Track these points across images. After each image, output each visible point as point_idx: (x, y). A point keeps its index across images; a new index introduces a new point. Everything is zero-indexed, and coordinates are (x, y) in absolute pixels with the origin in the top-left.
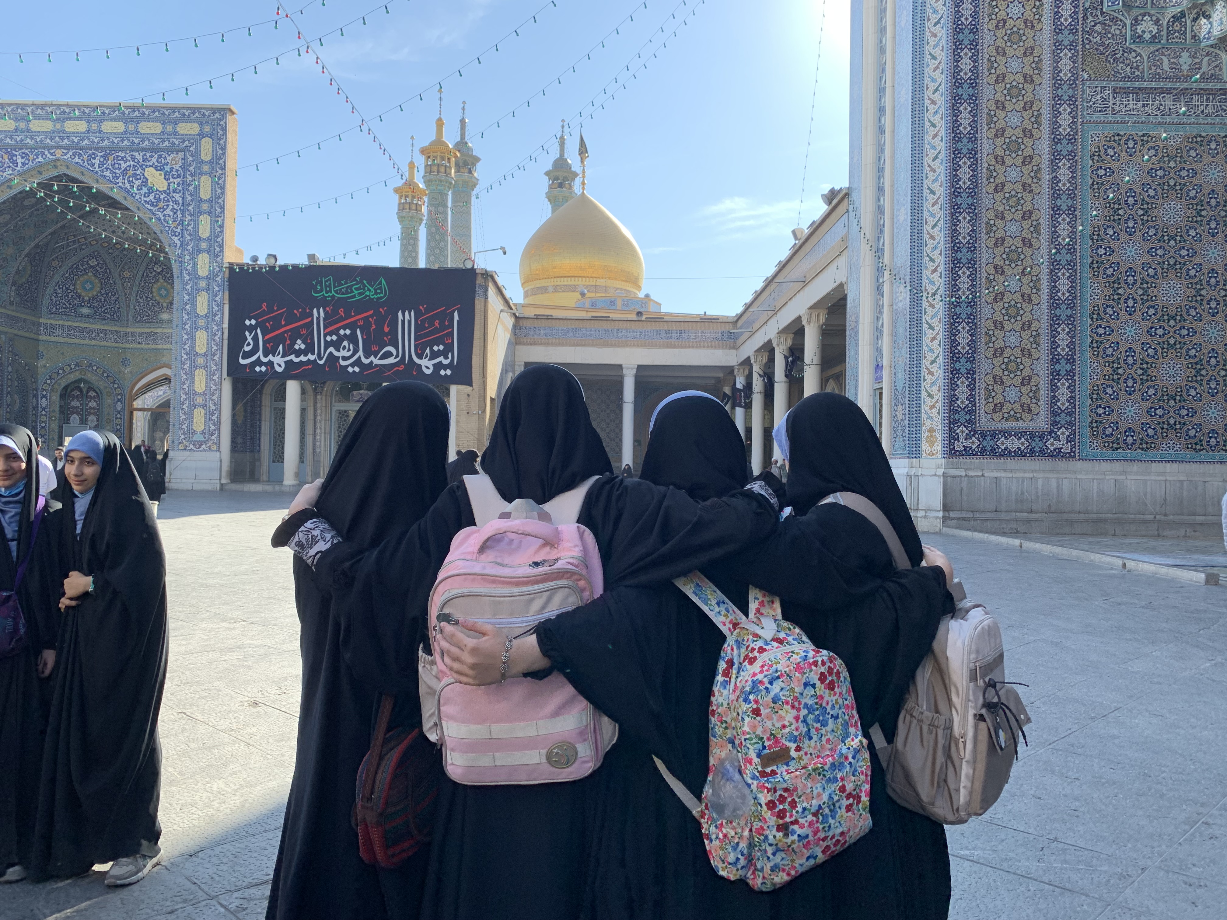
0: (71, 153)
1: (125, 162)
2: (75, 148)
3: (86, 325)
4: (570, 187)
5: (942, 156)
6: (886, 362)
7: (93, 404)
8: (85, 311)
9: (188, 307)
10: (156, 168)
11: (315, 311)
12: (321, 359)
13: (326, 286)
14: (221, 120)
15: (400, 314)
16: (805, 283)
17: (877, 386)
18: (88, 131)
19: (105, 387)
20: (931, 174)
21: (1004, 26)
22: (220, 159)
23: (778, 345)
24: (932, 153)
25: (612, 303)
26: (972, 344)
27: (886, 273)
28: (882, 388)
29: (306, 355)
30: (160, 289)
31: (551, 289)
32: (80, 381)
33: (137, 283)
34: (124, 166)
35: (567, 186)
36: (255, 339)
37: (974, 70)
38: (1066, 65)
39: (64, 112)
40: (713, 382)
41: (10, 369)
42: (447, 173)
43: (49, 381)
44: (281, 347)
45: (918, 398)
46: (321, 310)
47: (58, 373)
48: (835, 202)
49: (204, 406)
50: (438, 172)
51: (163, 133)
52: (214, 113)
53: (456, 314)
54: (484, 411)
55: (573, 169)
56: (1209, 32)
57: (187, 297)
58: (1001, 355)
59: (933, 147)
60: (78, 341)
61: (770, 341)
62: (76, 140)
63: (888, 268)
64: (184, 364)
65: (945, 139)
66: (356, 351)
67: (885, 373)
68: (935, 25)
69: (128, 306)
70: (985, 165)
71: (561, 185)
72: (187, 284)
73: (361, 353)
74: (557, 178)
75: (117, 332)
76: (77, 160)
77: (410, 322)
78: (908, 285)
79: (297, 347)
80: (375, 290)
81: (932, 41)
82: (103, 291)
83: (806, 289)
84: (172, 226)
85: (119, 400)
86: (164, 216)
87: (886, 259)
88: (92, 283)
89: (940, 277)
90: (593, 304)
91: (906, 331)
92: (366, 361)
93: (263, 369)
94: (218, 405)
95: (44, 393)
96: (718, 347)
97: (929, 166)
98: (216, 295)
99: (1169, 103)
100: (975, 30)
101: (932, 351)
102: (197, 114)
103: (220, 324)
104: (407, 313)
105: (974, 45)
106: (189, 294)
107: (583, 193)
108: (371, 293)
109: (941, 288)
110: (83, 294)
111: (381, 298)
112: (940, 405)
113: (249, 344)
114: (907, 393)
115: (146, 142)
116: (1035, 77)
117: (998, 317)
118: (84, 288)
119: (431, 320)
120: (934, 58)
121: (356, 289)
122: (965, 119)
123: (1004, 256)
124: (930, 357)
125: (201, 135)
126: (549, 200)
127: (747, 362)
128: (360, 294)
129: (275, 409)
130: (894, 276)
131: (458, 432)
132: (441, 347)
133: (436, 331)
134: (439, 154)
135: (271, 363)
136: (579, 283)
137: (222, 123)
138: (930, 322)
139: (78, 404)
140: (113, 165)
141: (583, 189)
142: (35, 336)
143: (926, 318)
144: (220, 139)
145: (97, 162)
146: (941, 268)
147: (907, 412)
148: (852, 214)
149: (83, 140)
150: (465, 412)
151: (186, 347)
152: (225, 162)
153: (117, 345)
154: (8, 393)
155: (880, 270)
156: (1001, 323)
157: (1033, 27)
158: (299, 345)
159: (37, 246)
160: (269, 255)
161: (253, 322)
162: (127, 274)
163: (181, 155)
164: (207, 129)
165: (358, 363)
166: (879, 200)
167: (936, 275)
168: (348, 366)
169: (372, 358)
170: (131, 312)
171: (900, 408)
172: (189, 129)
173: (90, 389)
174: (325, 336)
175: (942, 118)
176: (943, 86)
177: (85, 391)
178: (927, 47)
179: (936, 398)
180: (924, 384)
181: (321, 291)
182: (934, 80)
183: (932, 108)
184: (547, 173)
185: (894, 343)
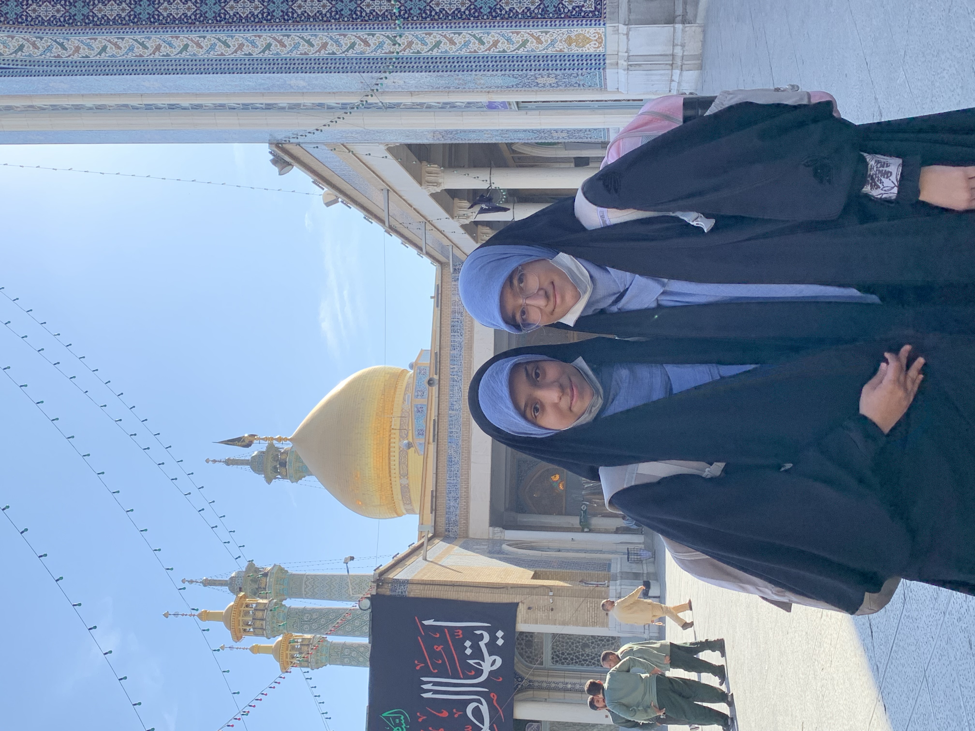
5: (223, 36)
6: (484, 99)
15: (426, 695)
17: (514, 107)
20: (246, 50)
23: (468, 217)
24: (220, 48)
25: (420, 410)
27: (371, 100)
28: (517, 103)
31: (404, 481)
35: (283, 457)
42: (264, 608)
45: (528, 58)
50: (262, 619)
53: (426, 623)
54: (550, 588)
55: (264, 449)
59: (213, 47)
61: (464, 227)
63: (365, 99)
65: (202, 34)
67: (498, 98)
68: (64, 48)
71: (283, 464)
74: (275, 468)
77: (435, 684)
78: (384, 74)
81: (84, 51)
87: (355, 100)
89: (373, 35)
90: (421, 433)
91: (441, 76)
97: (236, 52)
101: (466, 44)
104: (424, 687)
107: (291, 440)
109: (388, 33)
112: (536, 31)
114: (520, 73)
120: (104, 49)
122: (178, 9)
124: (474, 45)
126: (300, 478)
130: (373, 92)
131: (576, 624)
132: (468, 644)
133: (447, 650)
134: (241, 618)
136: (397, 445)
138: (430, 46)
141: (285, 439)
143: (425, 52)
146: (362, 34)
147: (546, 72)
148: (301, 140)
150: (551, 613)
155: (368, 106)
167: (372, 41)
171: (540, 80)
175: (177, 38)
176: (138, 37)
178: (92, 58)
179: (526, 36)
180: (509, 53)
182: (131, 49)
183: (165, 49)
184: (269, 480)
185: (459, 89)
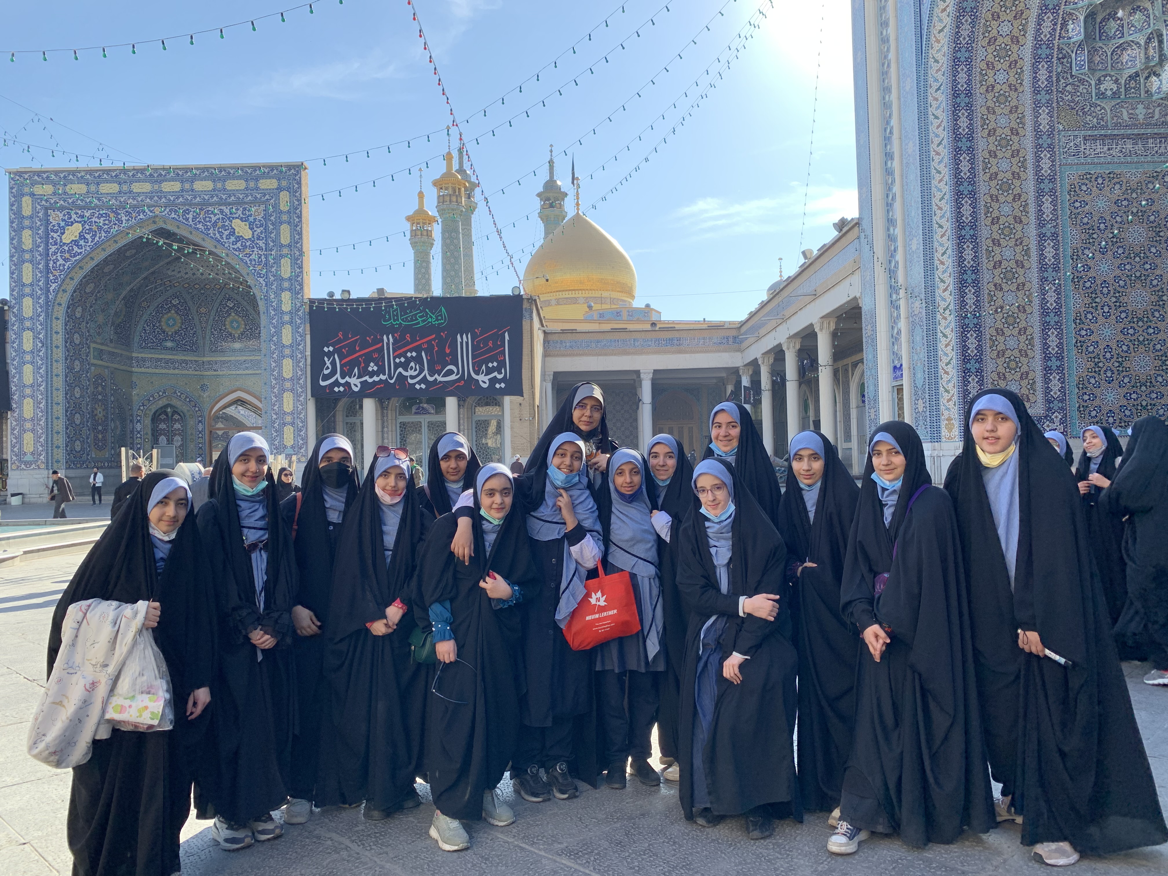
0: (168, 210)
1: (215, 215)
2: (171, 205)
3: (170, 357)
4: (561, 206)
5: (947, 197)
6: (904, 364)
7: (177, 426)
8: (169, 344)
9: (274, 339)
10: (241, 219)
11: (385, 337)
12: (391, 379)
13: (394, 316)
14: (296, 175)
15: (459, 337)
16: (815, 296)
17: (897, 383)
18: (182, 191)
19: (188, 411)
20: (938, 212)
21: (992, 90)
22: (296, 209)
23: (788, 349)
24: (939, 195)
25: (618, 314)
26: (979, 348)
27: (902, 292)
28: (902, 385)
29: (378, 376)
30: (232, 322)
31: (553, 302)
32: (167, 406)
33: (212, 318)
34: (214, 219)
35: (558, 206)
36: (333, 363)
37: (970, 127)
38: (1044, 119)
39: (161, 175)
40: (715, 381)
41: (112, 399)
42: (458, 203)
43: (142, 408)
44: (356, 370)
45: (937, 394)
46: (390, 336)
47: (149, 400)
48: (845, 230)
49: (293, 424)
50: (450, 201)
51: (247, 189)
52: (290, 170)
53: (506, 334)
54: (534, 417)
55: (562, 190)
56: (1159, 88)
57: (273, 330)
58: (1003, 356)
59: (940, 190)
60: (164, 371)
61: (780, 345)
62: (172, 199)
63: (903, 287)
64: (274, 388)
65: (949, 183)
66: (422, 370)
67: (905, 373)
68: (936, 91)
69: (204, 338)
70: (983, 203)
71: (551, 206)
72: (273, 319)
73: (426, 372)
74: (548, 199)
75: (196, 361)
76: (173, 215)
77: (467, 343)
78: (924, 301)
79: (370, 369)
80: (437, 317)
81: (935, 104)
82: (183, 327)
83: (818, 301)
84: (258, 269)
85: (200, 422)
86: (250, 260)
87: (901, 280)
88: (174, 320)
89: (950, 295)
90: (601, 315)
91: (923, 339)
92: (431, 379)
93: (342, 389)
94: (305, 422)
95: (139, 418)
96: (725, 351)
97: (937, 205)
98: (299, 328)
99: (1129, 146)
100: (969, 94)
101: (946, 355)
102: (275, 171)
103: (303, 352)
104: (464, 336)
105: (969, 106)
106: (275, 327)
107: (578, 212)
108: (432, 320)
109: (952, 304)
110: (167, 330)
111: (442, 323)
112: (955, 398)
113: (328, 368)
114: (927, 389)
115: (233, 198)
116: (1020, 130)
117: (999, 325)
118: (168, 325)
119: (486, 341)
120: (937, 118)
121: (420, 317)
122: (965, 166)
123: (1002, 276)
124: (945, 360)
125: (280, 189)
126: (542, 219)
127: (754, 364)
128: (424, 321)
129: (347, 423)
130: (909, 294)
131: (513, 437)
132: (495, 364)
133: (490, 350)
134: (450, 185)
135: (348, 384)
136: (580, 295)
137: (297, 177)
138: (944, 331)
139: (179, 427)
140: (204, 219)
141: (578, 209)
142: (129, 369)
143: (940, 328)
144: (296, 192)
145: (190, 216)
146: (951, 288)
147: (928, 405)
148: (863, 239)
149: (178, 198)
150: (518, 419)
151: (275, 373)
152: (301, 211)
153: (196, 373)
154: (112, 419)
155: (894, 289)
156: (1002, 330)
157: (1016, 90)
158: (372, 367)
159: (132, 290)
160: (343, 291)
161: (331, 349)
162: (203, 310)
163: (262, 207)
164: (284, 183)
165: (424, 380)
166: (888, 230)
167: (947, 293)
168: (415, 384)
169: (436, 376)
170: (208, 342)
171: (920, 402)
172: (269, 184)
173: (175, 412)
174: (394, 360)
175: (945, 166)
176: (945, 141)
177: (170, 415)
178: (930, 109)
179: (952, 392)
180: (940, 381)
181: (390, 319)
182: (937, 136)
183: (937, 158)
184: (539, 195)
185: (912, 349)
